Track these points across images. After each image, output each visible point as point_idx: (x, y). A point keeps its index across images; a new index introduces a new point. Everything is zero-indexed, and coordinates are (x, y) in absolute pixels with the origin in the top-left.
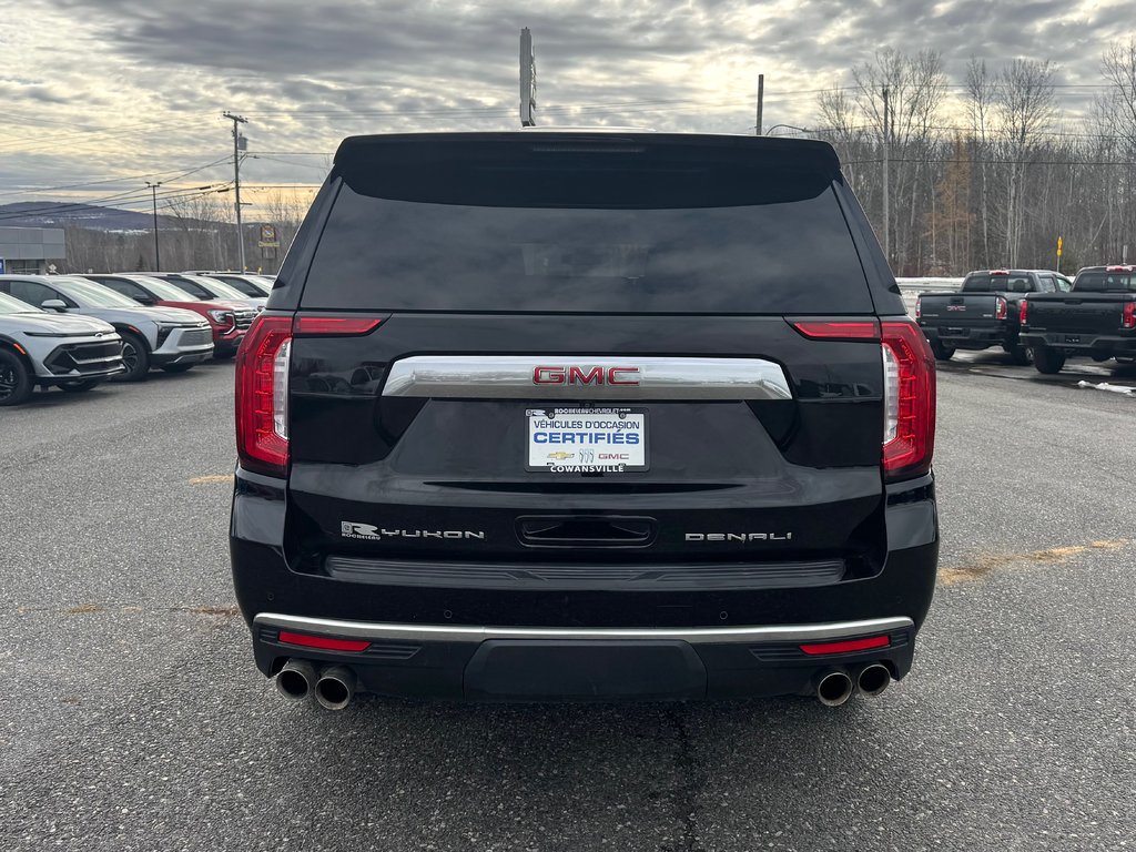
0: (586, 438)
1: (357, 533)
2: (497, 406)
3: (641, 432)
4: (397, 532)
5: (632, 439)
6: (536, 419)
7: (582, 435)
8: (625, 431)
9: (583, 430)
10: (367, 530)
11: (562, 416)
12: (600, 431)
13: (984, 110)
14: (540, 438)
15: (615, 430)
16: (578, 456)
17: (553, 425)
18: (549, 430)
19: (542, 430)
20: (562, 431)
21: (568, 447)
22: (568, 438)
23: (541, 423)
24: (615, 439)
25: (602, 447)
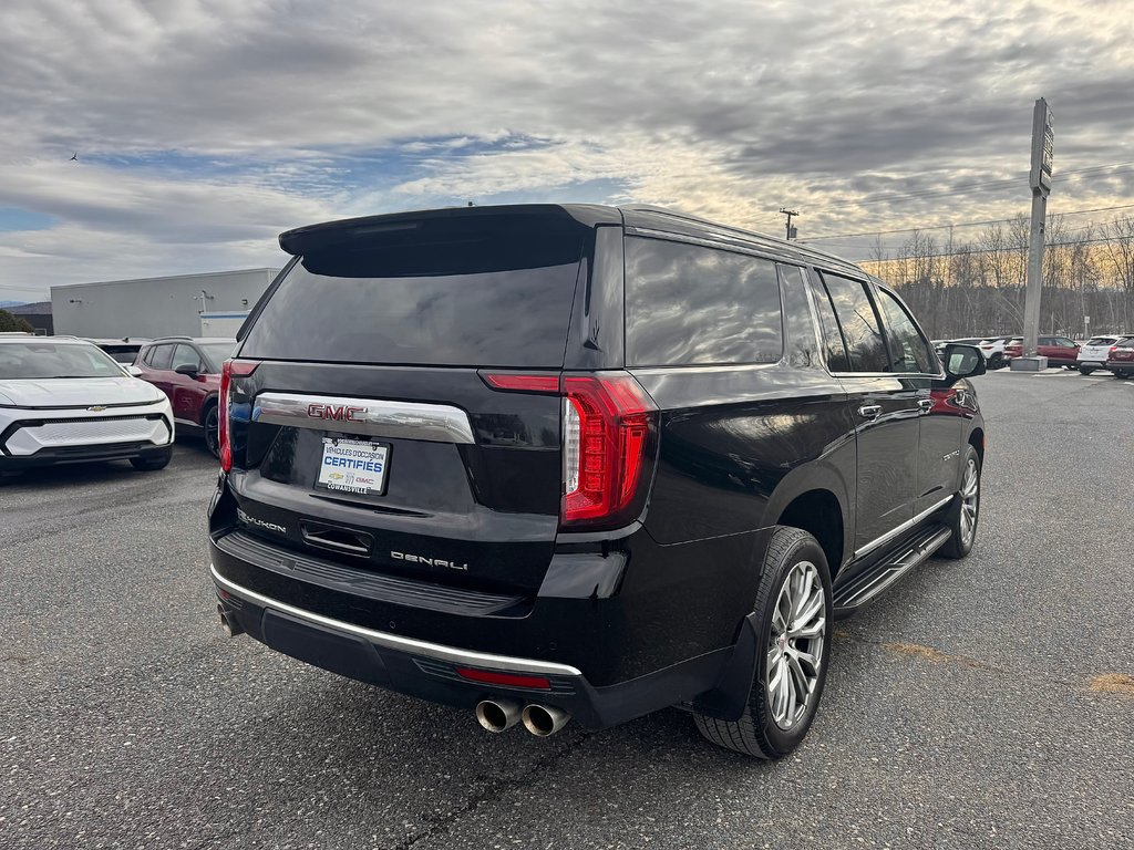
0: (352, 463)
3: (383, 462)
5: (377, 468)
6: (328, 443)
7: (350, 461)
9: (351, 457)
11: (344, 445)
12: (360, 459)
14: (328, 461)
15: (368, 459)
16: (344, 478)
17: (336, 451)
18: (333, 455)
19: (330, 455)
20: (340, 456)
21: (341, 470)
22: (343, 462)
23: (330, 450)
24: (368, 467)
25: (360, 472)
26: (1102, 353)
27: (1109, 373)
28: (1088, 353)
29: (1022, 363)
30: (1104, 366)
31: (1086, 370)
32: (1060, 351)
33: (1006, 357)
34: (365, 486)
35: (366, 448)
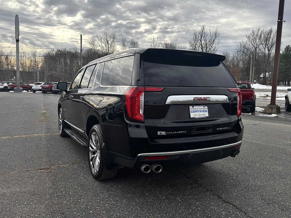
0: (199, 111)
1: (161, 134)
2: (183, 106)
3: (207, 110)
4: (170, 133)
5: (206, 111)
6: (191, 107)
7: (198, 111)
8: (205, 110)
9: (198, 110)
10: (163, 133)
11: (195, 107)
12: (201, 110)
13: (126, 48)
14: (192, 112)
15: (203, 110)
16: (198, 115)
17: (193, 109)
18: (193, 110)
19: (192, 110)
20: (195, 110)
21: (196, 113)
22: (196, 111)
23: (191, 109)
24: (203, 111)
25: (202, 113)
26: (39, 87)
27: (41, 92)
28: (34, 87)
29: (17, 90)
30: (40, 90)
31: (34, 91)
32: (24, 86)
33: (9, 88)
34: (204, 116)
35: (202, 107)
